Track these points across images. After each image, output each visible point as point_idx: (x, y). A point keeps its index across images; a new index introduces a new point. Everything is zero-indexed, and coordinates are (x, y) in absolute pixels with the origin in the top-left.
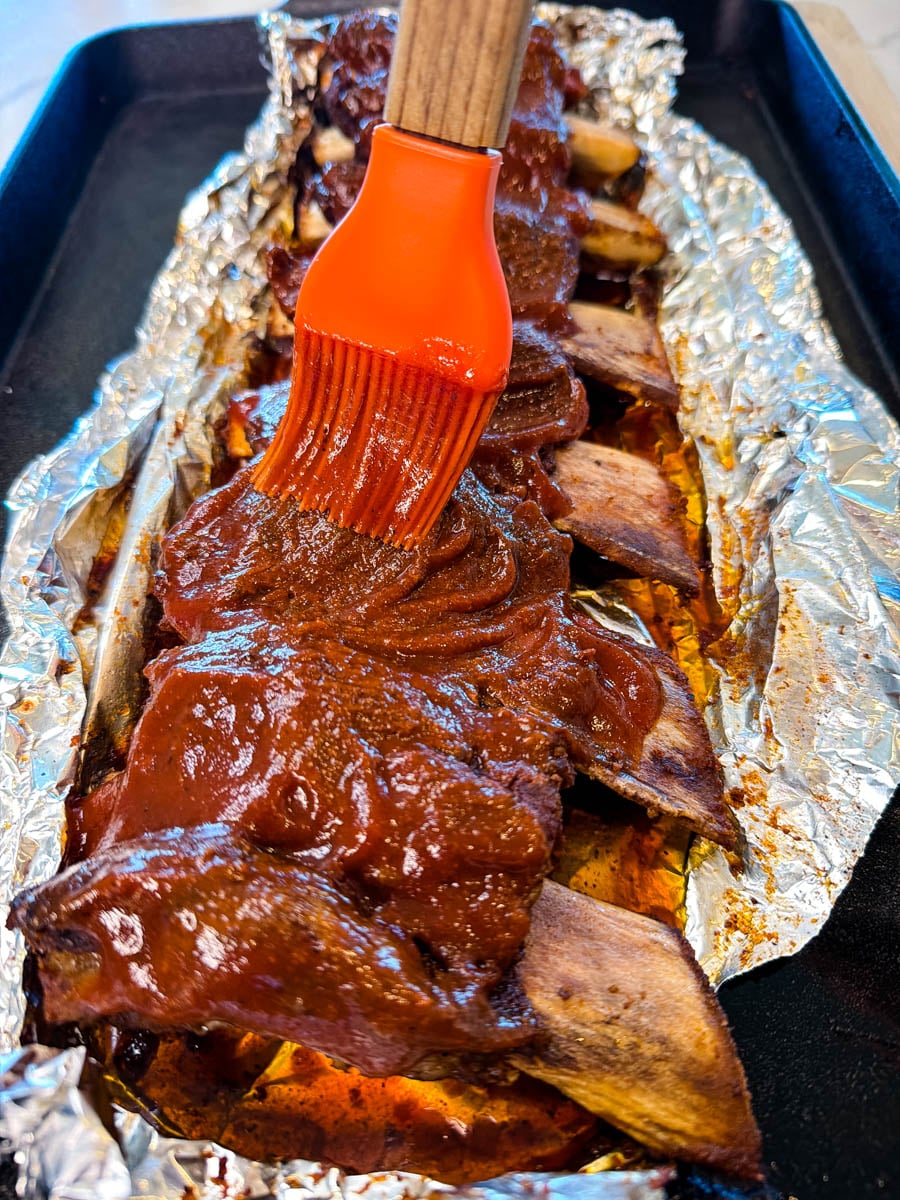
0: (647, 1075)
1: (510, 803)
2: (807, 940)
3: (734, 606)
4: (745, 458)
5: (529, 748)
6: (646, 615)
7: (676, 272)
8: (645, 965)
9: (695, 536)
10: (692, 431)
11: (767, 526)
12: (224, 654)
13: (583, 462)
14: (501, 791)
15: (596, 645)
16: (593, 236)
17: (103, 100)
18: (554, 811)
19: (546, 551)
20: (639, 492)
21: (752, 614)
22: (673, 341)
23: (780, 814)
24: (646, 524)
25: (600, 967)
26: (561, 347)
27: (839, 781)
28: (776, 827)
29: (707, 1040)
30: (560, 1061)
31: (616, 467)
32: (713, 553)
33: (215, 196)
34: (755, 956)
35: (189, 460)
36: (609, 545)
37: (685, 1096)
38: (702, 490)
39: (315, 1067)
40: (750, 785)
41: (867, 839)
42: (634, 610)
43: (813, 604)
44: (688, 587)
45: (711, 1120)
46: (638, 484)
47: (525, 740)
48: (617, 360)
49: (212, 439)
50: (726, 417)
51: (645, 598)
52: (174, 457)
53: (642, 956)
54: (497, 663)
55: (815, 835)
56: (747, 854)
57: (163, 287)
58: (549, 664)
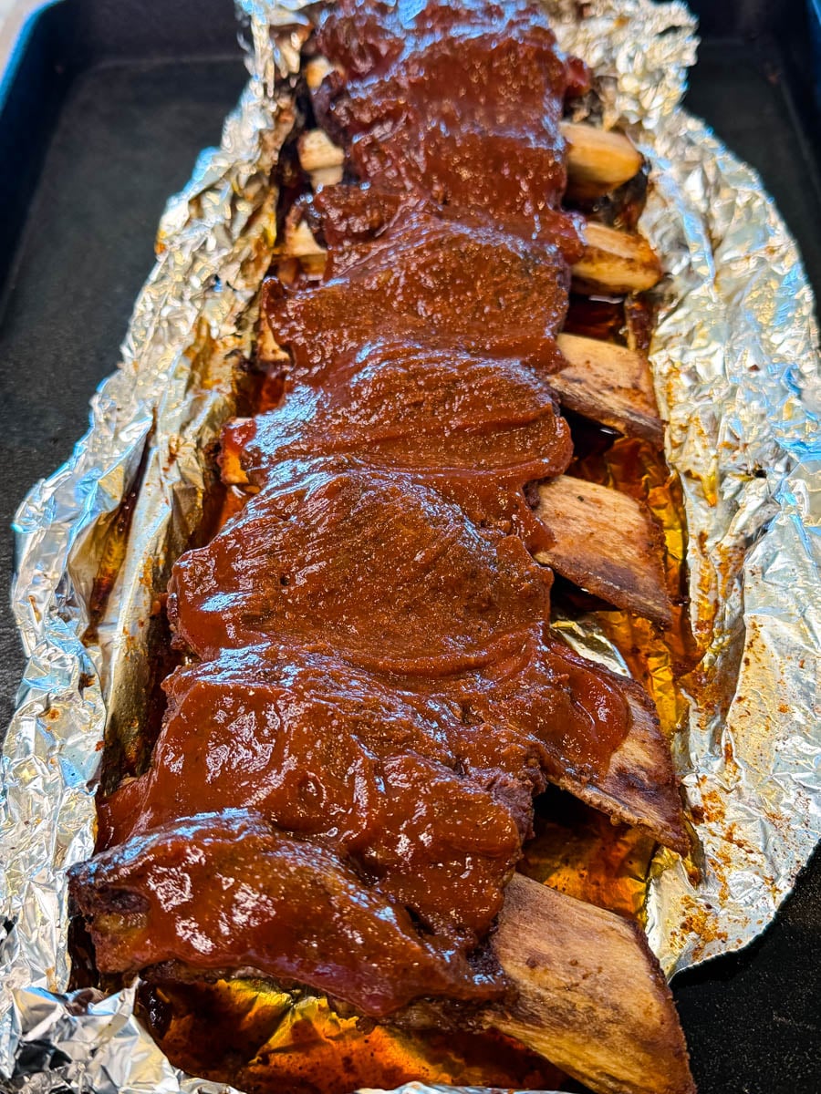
0: (601, 1034)
1: (487, 800)
2: (751, 939)
3: (706, 640)
4: (728, 495)
5: (505, 758)
6: (624, 646)
7: (672, 297)
8: (603, 947)
9: (675, 571)
10: (678, 465)
11: (741, 564)
12: (239, 669)
13: (566, 498)
14: (480, 790)
15: (571, 671)
16: (586, 262)
17: (59, 69)
18: (525, 810)
19: (526, 584)
20: (619, 528)
21: (723, 648)
22: (665, 370)
23: (736, 830)
24: (624, 560)
25: (562, 943)
26: (548, 383)
27: (791, 801)
28: (731, 841)
29: (654, 1009)
30: (527, 1017)
31: (598, 502)
32: (691, 588)
33: (196, 201)
34: (705, 952)
35: (183, 486)
36: (587, 578)
37: (633, 1053)
38: (684, 526)
39: (313, 1038)
40: (709, 803)
41: (810, 852)
42: (612, 641)
43: (777, 640)
44: (661, 621)
45: (654, 1074)
46: (618, 520)
47: (502, 751)
48: (604, 395)
49: (203, 464)
50: (713, 453)
51: (623, 631)
52: (171, 483)
53: (600, 939)
54: (481, 684)
55: (765, 848)
56: (704, 865)
57: (145, 301)
58: (527, 687)
